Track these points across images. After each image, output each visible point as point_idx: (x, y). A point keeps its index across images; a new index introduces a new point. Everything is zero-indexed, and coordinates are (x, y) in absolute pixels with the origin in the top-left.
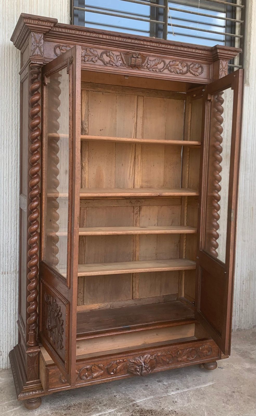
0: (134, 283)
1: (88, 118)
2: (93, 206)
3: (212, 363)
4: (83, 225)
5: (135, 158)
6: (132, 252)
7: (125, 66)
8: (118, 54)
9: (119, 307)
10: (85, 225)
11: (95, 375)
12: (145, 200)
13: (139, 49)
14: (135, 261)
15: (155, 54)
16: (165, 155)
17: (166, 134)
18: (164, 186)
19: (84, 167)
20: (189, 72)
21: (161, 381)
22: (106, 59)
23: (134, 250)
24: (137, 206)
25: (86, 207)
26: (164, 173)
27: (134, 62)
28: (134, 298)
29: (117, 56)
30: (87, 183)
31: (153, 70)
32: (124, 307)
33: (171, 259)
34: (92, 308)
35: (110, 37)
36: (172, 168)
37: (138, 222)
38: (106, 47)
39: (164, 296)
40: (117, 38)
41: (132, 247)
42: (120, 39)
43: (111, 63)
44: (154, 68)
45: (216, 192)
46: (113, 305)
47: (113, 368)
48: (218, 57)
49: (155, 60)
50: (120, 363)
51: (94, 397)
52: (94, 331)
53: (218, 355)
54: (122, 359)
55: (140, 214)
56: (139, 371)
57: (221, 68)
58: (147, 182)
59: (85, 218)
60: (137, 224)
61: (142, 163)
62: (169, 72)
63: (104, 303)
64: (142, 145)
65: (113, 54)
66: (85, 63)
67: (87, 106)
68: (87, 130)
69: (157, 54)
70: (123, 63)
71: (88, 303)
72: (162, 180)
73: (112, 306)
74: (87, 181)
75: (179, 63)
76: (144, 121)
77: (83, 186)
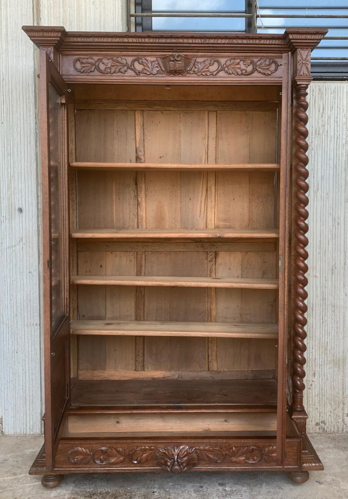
0: (210, 350)
1: (144, 144)
2: (152, 250)
3: (300, 474)
4: (141, 272)
5: (207, 190)
6: (207, 310)
7: (163, 73)
8: (154, 59)
9: (189, 379)
10: (143, 273)
11: (113, 460)
12: (223, 243)
13: (180, 49)
14: (211, 321)
15: (204, 54)
16: (249, 185)
17: (250, 158)
18: (250, 226)
19: (140, 203)
20: (256, 72)
21: (223, 484)
22: (138, 67)
23: (209, 308)
24: (211, 252)
25: (145, 252)
26: (249, 208)
27: (173, 66)
28: (211, 370)
29: (152, 63)
30: (144, 222)
31: (202, 74)
32: (196, 379)
33: (263, 322)
34: (154, 376)
35: (137, 39)
36: (260, 202)
37: (213, 272)
38: (136, 53)
39: (253, 371)
40: (147, 40)
41: (207, 304)
42: (151, 40)
43: (145, 72)
44: (204, 72)
45: (300, 233)
46: (182, 376)
47: (137, 456)
48: (294, 46)
49: (205, 61)
50: (145, 450)
51: (129, 489)
52: (135, 405)
53: (297, 463)
54: (149, 445)
55: (215, 261)
56: (170, 466)
57: (300, 60)
58: (225, 220)
59: (143, 264)
60: (212, 274)
61: (217, 196)
62: (226, 75)
63: (170, 372)
64: (217, 173)
65: (147, 61)
66: (112, 75)
67: (142, 130)
68: (143, 158)
69: (206, 54)
70: (160, 70)
71: (150, 369)
72: (246, 218)
73: (180, 376)
74: (144, 219)
75: (240, 61)
76: (218, 142)
77: (140, 226)
